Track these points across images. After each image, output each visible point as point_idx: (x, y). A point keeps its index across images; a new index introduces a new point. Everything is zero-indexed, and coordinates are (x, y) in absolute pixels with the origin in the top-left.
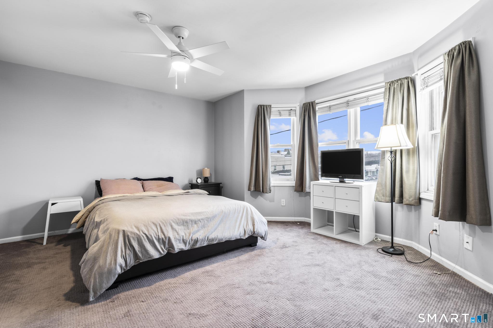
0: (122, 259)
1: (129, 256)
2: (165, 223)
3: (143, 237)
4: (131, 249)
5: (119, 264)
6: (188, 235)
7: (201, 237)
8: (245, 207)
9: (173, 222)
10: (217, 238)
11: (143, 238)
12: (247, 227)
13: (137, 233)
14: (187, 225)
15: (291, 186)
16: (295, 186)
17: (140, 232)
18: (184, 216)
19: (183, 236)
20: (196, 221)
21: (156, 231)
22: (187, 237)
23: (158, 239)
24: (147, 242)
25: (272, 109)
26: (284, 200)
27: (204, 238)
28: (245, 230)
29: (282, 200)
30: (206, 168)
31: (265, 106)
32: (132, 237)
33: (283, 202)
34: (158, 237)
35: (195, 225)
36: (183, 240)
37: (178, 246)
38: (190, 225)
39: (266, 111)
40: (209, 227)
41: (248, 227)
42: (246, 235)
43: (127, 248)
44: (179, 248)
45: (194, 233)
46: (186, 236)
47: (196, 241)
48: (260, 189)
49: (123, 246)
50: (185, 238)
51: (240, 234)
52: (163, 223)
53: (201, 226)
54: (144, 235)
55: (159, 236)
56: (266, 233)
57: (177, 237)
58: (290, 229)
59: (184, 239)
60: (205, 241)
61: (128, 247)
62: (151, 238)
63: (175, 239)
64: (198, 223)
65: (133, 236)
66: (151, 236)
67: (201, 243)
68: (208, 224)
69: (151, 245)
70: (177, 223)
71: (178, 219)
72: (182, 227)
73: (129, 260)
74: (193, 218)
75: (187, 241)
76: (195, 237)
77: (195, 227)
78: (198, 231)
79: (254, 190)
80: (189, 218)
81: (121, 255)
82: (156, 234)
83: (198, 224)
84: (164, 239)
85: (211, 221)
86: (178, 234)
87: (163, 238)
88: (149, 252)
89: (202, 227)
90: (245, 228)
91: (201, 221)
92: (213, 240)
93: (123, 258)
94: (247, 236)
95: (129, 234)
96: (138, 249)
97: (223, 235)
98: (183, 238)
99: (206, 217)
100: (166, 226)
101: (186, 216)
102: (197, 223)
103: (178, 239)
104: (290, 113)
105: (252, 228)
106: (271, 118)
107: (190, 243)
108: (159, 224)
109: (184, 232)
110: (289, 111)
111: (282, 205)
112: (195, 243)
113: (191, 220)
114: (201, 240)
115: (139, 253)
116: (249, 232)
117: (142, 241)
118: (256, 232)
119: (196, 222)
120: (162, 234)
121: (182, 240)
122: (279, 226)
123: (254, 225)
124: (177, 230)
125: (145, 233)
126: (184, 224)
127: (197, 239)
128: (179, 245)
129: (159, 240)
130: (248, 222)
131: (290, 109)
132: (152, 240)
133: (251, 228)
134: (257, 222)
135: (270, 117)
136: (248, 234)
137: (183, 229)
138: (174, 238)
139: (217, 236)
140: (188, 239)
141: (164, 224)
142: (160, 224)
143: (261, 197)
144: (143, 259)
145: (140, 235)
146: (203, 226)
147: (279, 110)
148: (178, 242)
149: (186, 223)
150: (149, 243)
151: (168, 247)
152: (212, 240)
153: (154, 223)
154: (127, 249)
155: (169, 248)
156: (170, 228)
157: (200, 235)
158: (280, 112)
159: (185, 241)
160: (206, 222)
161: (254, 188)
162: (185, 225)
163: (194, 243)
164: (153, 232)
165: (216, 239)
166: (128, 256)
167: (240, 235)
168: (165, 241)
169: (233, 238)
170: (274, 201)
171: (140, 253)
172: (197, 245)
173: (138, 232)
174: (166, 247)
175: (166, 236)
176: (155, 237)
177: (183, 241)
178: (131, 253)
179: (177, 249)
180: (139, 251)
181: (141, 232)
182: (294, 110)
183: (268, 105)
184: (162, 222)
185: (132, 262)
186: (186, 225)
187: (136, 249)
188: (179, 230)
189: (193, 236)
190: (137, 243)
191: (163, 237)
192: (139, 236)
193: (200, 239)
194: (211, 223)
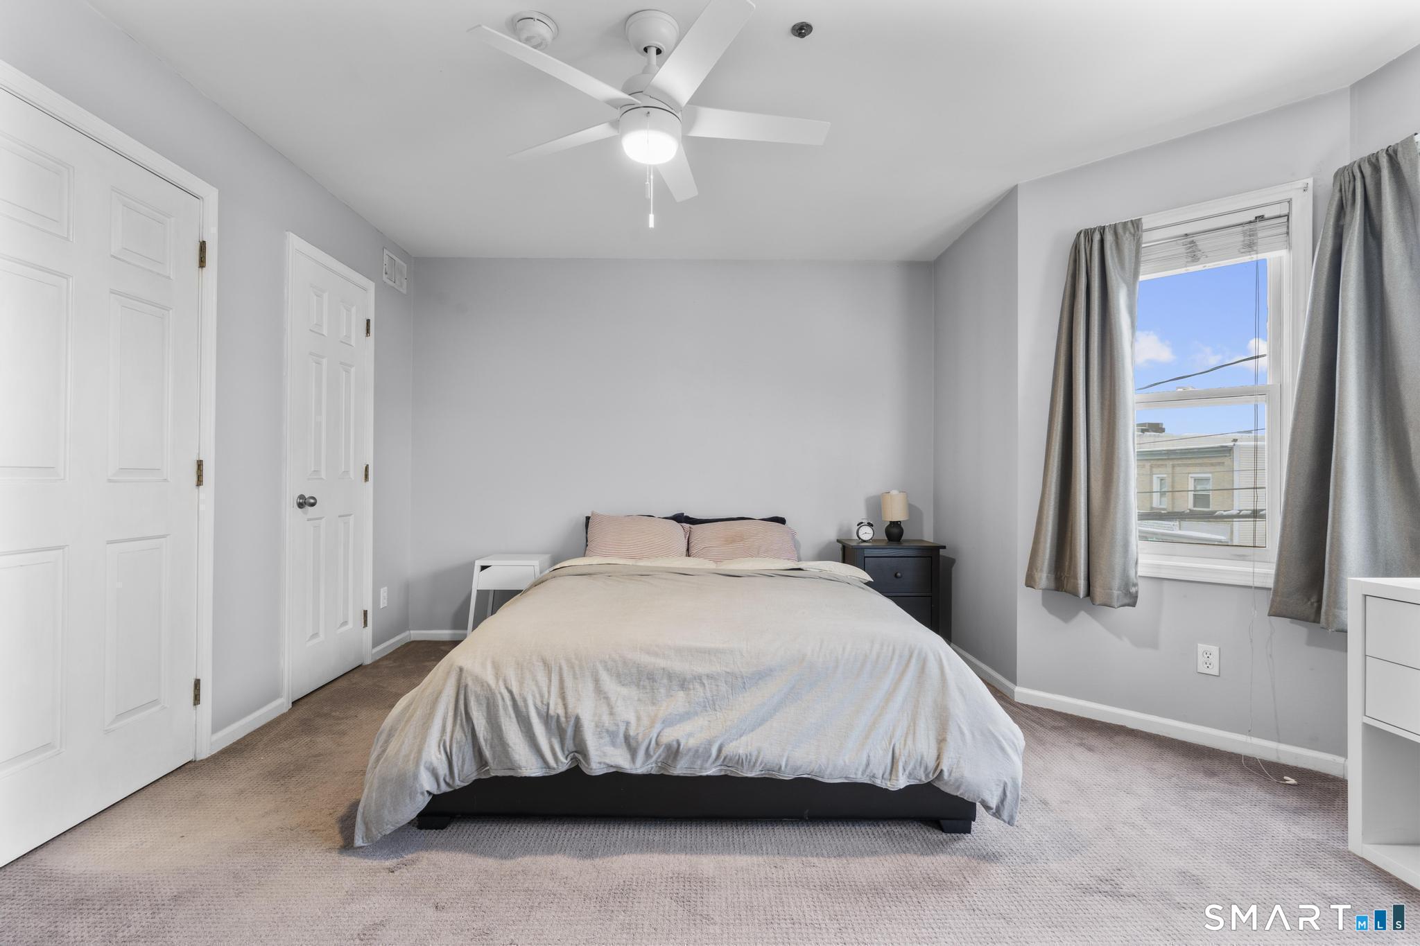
0: (440, 751)
1: (460, 748)
2: (577, 669)
3: (503, 699)
4: (466, 730)
5: (427, 765)
6: (645, 721)
7: (692, 742)
8: (915, 655)
9: (607, 669)
10: (756, 760)
11: (500, 702)
12: (905, 745)
13: (489, 685)
14: (653, 689)
15: (1250, 587)
16: (1274, 590)
17: (497, 682)
18: (648, 653)
19: (628, 723)
20: (685, 680)
21: (545, 689)
22: (641, 729)
23: (545, 715)
24: (510, 717)
25: (1146, 237)
26: (1214, 650)
27: (703, 746)
28: (897, 751)
29: (1202, 647)
30: (894, 492)
31: (1107, 230)
32: (475, 692)
33: (1208, 657)
34: (545, 710)
35: (681, 694)
36: (627, 738)
37: (605, 755)
38: (662, 691)
39: (1114, 251)
40: (732, 710)
41: (909, 742)
42: (897, 776)
43: (459, 722)
44: (608, 761)
45: (669, 722)
46: (638, 725)
47: (674, 752)
48: (1076, 587)
49: (451, 714)
50: (632, 733)
51: (868, 765)
52: (572, 667)
53: (701, 700)
54: (506, 695)
55: (548, 705)
56: (1008, 794)
57: (607, 725)
58: (1215, 795)
59: (629, 735)
60: (707, 761)
61: (461, 720)
62: (524, 710)
63: (597, 726)
64: (691, 687)
65: (478, 689)
66: (525, 701)
67: (693, 762)
68: (731, 697)
69: (521, 730)
70: (618, 676)
71: (625, 662)
72: (633, 692)
73: (458, 760)
74: (677, 665)
75: (638, 744)
76: (669, 736)
77: (679, 702)
78: (685, 717)
79: (1052, 585)
80: (661, 663)
81: (440, 740)
82: (542, 696)
83: (692, 692)
84: (563, 719)
85: (745, 688)
86: (611, 714)
87: (558, 716)
88: (510, 749)
89: (705, 707)
90: (897, 746)
91: (705, 682)
92: (739, 762)
93: (442, 748)
94: (901, 782)
95: (470, 684)
96: (485, 733)
97: (786, 755)
98: (627, 729)
99: (728, 670)
100: (577, 679)
101: (656, 655)
102: (689, 689)
103: (607, 731)
104: (1252, 234)
105: (934, 754)
106: (1142, 278)
107: (652, 753)
108: (557, 668)
109: (637, 712)
110: (1247, 227)
111: (1202, 668)
112: (672, 757)
113: (669, 672)
114: (691, 754)
115: (486, 745)
116: (915, 768)
117: (498, 710)
118: (950, 774)
119: (684, 684)
120: (560, 701)
121: (621, 736)
122: (1167, 765)
123: (941, 741)
124: (613, 699)
125: (510, 687)
126: (642, 683)
127: (675, 744)
128: (609, 750)
129: (546, 718)
130: (915, 724)
131: (1250, 216)
132: (525, 714)
133: (925, 754)
134: (962, 733)
135: (1136, 274)
136: (910, 774)
137: (636, 698)
138: (593, 724)
139: (759, 753)
140: (644, 740)
141: (574, 672)
142: (561, 669)
143: (1090, 618)
144: (496, 771)
145: (497, 692)
146: (711, 702)
147: (1186, 235)
148: (607, 739)
149: (649, 679)
150: (518, 722)
151: (574, 749)
152: (737, 763)
153: (546, 664)
154: (458, 726)
155: (576, 754)
156: (590, 686)
157: (690, 735)
158: (1193, 242)
159: (633, 743)
160: (724, 688)
161: (1053, 576)
162: (644, 687)
163: (668, 757)
164: (533, 691)
165: (752, 763)
166: (457, 747)
167: (869, 770)
168: (563, 725)
169: (831, 774)
170: (1154, 645)
171: (488, 747)
172: (678, 767)
173: (492, 682)
174: (566, 748)
175: (570, 710)
176: (536, 708)
177: (625, 742)
178: (464, 741)
179: (600, 763)
180: (486, 740)
181: (501, 683)
182: (1280, 217)
183: (1125, 224)
184: (568, 661)
185: (466, 767)
186: (648, 687)
187: (477, 733)
188: (617, 700)
189: (665, 730)
190: (485, 714)
191: (561, 712)
192: (493, 694)
193: (689, 750)
194: (744, 697)
